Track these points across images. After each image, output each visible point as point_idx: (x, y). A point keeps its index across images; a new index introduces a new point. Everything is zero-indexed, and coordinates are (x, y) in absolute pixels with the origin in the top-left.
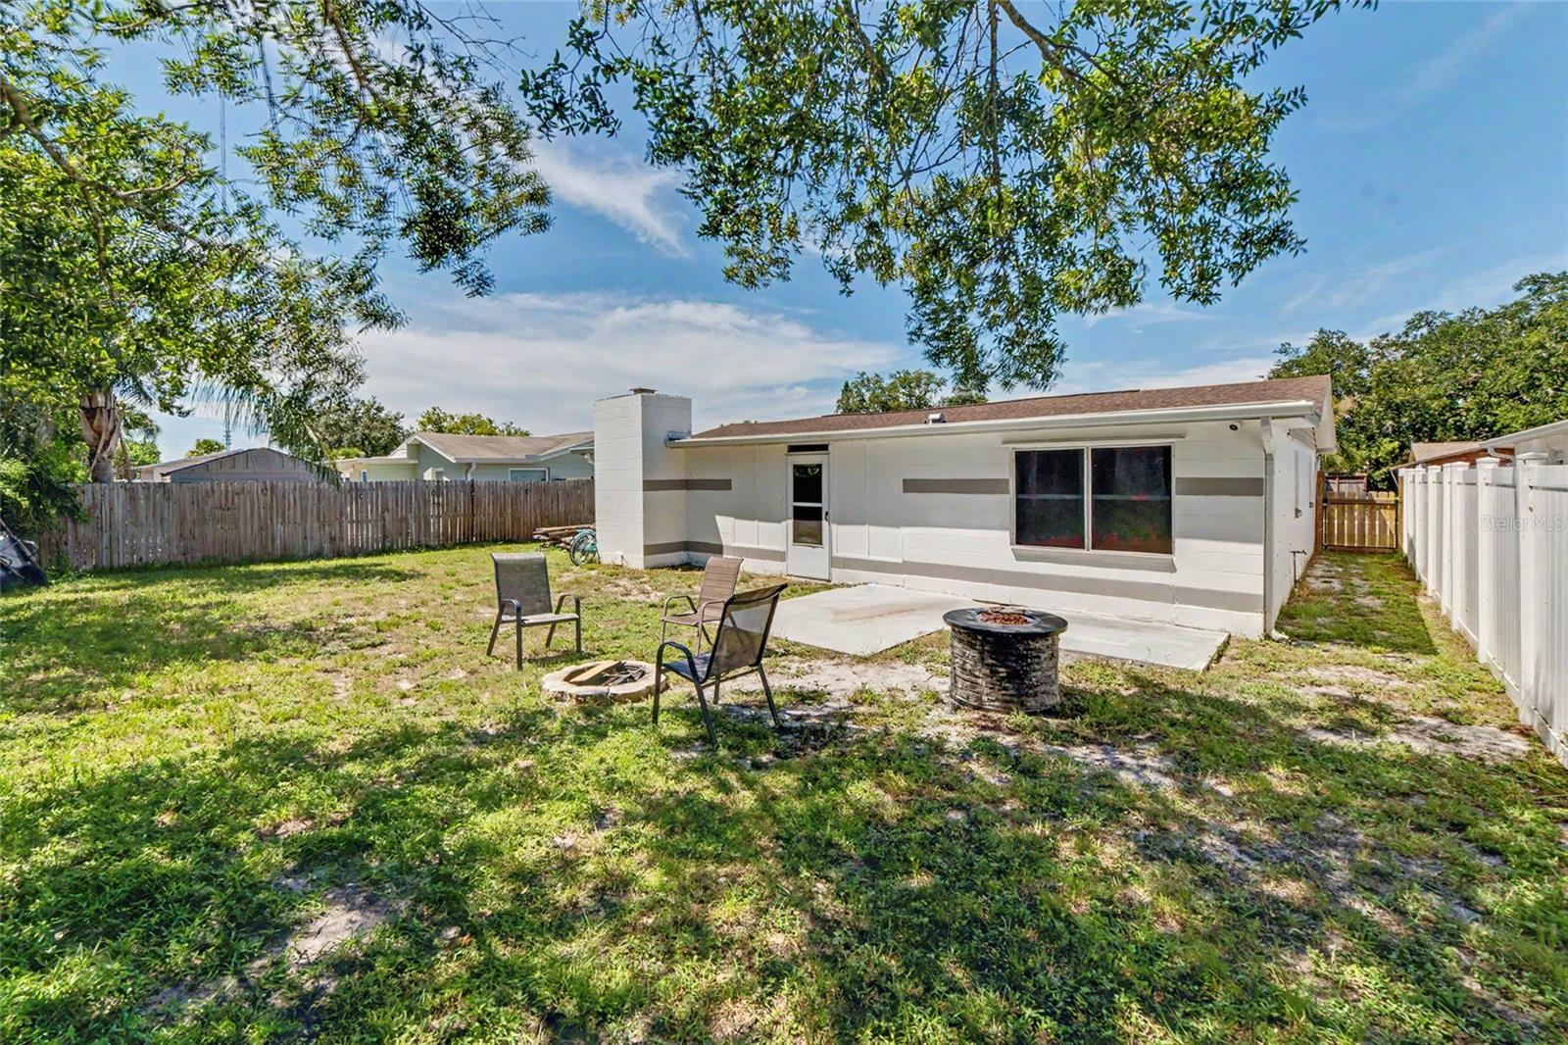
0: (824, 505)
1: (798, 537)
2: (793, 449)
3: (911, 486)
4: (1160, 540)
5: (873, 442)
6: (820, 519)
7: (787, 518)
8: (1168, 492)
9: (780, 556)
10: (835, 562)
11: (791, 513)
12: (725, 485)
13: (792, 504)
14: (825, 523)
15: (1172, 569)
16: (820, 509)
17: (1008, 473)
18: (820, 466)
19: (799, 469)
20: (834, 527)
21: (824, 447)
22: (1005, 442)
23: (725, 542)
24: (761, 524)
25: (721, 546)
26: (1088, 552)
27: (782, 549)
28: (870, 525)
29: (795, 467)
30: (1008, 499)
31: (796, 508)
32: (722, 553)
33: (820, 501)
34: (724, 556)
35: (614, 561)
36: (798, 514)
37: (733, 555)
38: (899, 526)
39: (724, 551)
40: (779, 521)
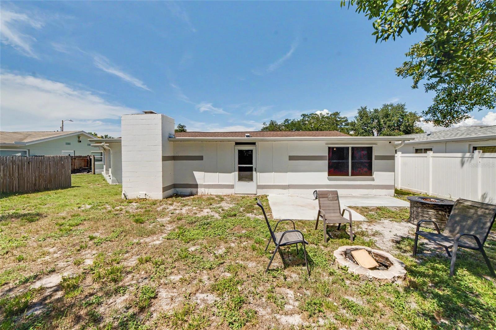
0: (254, 166)
1: (240, 179)
2: (237, 144)
3: (292, 158)
4: (369, 172)
5: (276, 142)
6: (252, 171)
7: (235, 171)
8: (371, 160)
9: (232, 187)
10: (259, 187)
11: (237, 169)
12: (201, 158)
13: (237, 166)
14: (254, 173)
15: (373, 180)
16: (252, 167)
17: (326, 154)
18: (252, 151)
19: (240, 152)
20: (258, 174)
21: (254, 144)
22: (326, 144)
23: (198, 183)
24: (220, 174)
25: (197, 185)
26: (350, 177)
27: (232, 184)
28: (275, 172)
29: (239, 151)
30: (327, 162)
31: (239, 167)
32: (197, 188)
33: (252, 164)
34: (199, 189)
35: (138, 196)
36: (241, 169)
37: (204, 188)
38: (287, 172)
39: (199, 187)
40: (231, 173)
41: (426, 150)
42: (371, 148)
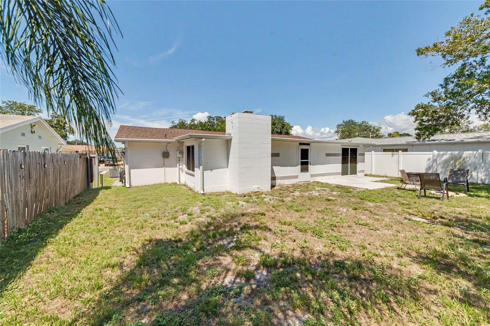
0: (309, 160)
1: (302, 170)
2: (300, 144)
3: (328, 155)
5: (320, 144)
7: (299, 165)
8: (356, 155)
9: (296, 177)
10: (312, 176)
11: (300, 163)
12: (277, 155)
13: (300, 161)
14: (309, 165)
16: (308, 162)
17: (341, 152)
18: (308, 149)
20: (311, 166)
21: (309, 144)
23: (276, 176)
24: (289, 167)
27: (297, 175)
28: (319, 165)
29: (302, 150)
30: (341, 157)
31: (301, 162)
32: (275, 180)
33: (308, 159)
34: (276, 181)
35: (252, 191)
36: (302, 163)
37: (281, 179)
38: (325, 164)
39: (276, 178)
40: (296, 166)
41: (397, 150)
42: (356, 149)
